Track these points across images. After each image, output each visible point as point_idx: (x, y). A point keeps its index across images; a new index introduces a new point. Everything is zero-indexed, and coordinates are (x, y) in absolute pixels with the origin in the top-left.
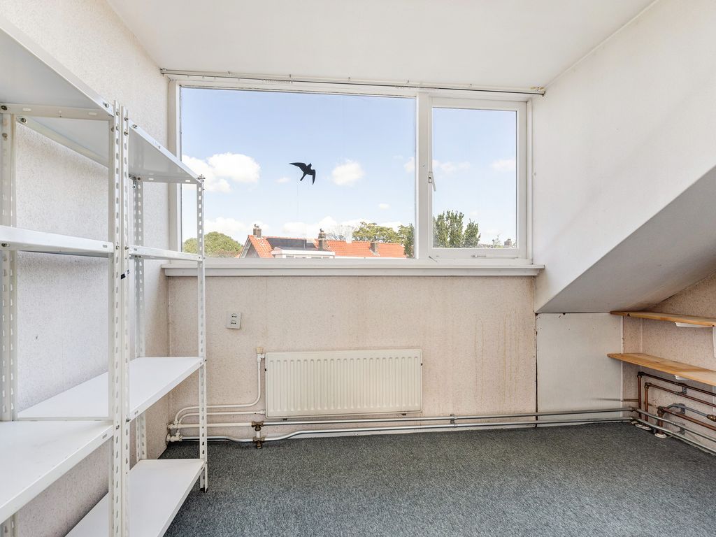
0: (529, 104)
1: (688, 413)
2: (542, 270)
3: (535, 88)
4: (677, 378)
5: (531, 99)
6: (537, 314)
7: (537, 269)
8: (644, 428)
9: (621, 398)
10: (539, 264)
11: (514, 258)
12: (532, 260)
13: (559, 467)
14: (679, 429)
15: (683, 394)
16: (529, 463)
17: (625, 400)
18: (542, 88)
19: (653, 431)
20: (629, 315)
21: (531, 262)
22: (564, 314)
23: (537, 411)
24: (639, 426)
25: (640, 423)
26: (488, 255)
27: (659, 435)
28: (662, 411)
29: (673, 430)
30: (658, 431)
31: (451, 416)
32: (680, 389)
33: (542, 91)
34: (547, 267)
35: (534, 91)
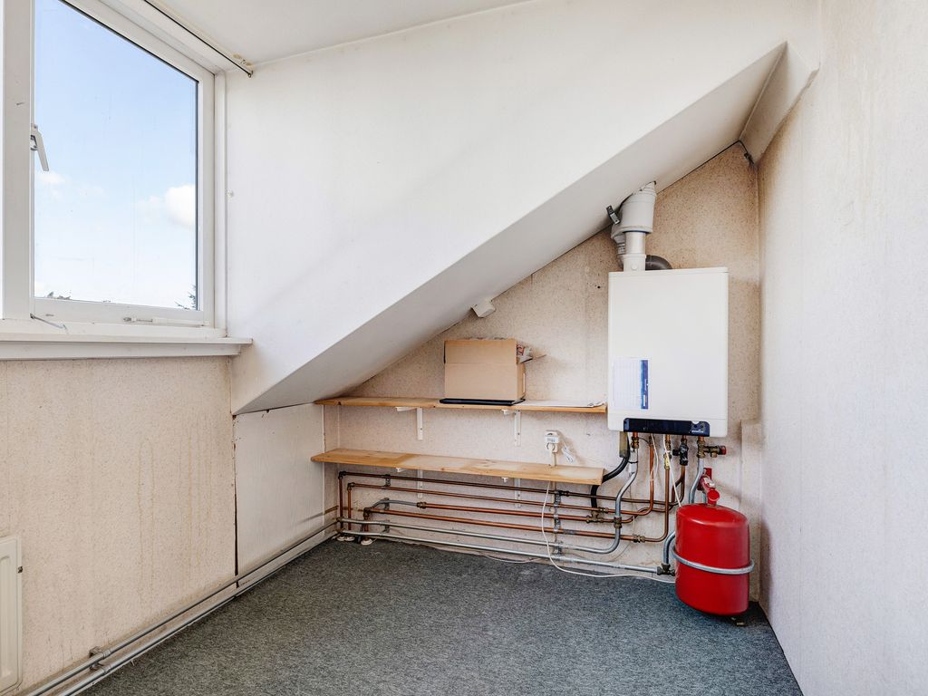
0: (220, 79)
1: (393, 507)
2: (246, 347)
3: (240, 58)
4: (399, 470)
5: (223, 72)
6: (234, 417)
7: (237, 346)
8: (348, 539)
9: (324, 512)
10: (240, 336)
11: (198, 326)
12: (226, 329)
13: (309, 647)
14: (383, 528)
15: (387, 487)
16: (268, 665)
17: (326, 512)
18: (249, 64)
19: (358, 539)
20: (340, 403)
21: (224, 333)
22: (268, 411)
23: (236, 573)
24: (342, 539)
25: (343, 535)
26: (156, 319)
27: (365, 543)
28: (368, 512)
29: (377, 532)
30: (364, 538)
31: (91, 655)
32: (383, 482)
33: (249, 68)
34: (258, 342)
35: (238, 61)
